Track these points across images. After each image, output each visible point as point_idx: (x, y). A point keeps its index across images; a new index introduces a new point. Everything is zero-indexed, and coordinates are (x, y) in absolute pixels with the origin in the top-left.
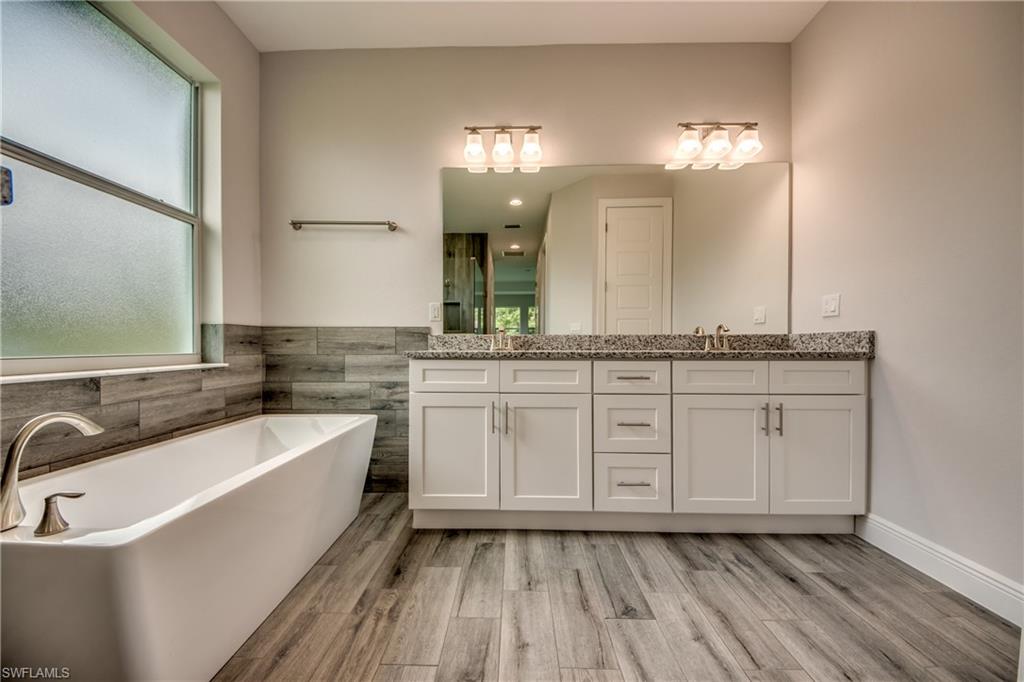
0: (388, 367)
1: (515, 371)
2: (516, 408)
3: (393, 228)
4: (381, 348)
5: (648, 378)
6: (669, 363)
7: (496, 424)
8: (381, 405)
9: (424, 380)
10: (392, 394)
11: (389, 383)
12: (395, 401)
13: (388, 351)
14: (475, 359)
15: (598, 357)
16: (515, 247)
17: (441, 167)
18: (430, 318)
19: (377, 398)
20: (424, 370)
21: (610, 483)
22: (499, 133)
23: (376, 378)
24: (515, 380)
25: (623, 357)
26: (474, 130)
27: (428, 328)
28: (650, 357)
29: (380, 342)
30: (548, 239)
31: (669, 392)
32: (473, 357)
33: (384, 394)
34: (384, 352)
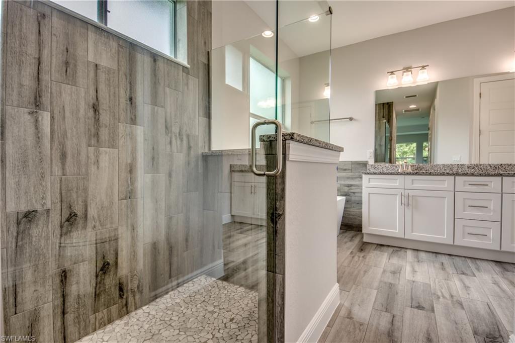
0: (348, 178)
1: (413, 180)
2: (413, 196)
3: (351, 119)
4: (345, 170)
5: (487, 185)
6: (501, 178)
7: (403, 202)
8: (345, 194)
9: (369, 182)
10: (350, 189)
11: (348, 185)
12: (351, 192)
13: (349, 171)
14: (393, 174)
15: (457, 174)
16: (413, 107)
17: (375, 90)
18: (368, 157)
19: (343, 191)
20: (369, 179)
21: (464, 233)
22: (405, 72)
23: (343, 182)
24: (413, 184)
25: (473, 175)
26: (392, 73)
27: (367, 161)
28: (489, 175)
29: (345, 168)
30: (437, 102)
31: (500, 192)
32: (392, 174)
33: (346, 189)
34: (347, 171)
